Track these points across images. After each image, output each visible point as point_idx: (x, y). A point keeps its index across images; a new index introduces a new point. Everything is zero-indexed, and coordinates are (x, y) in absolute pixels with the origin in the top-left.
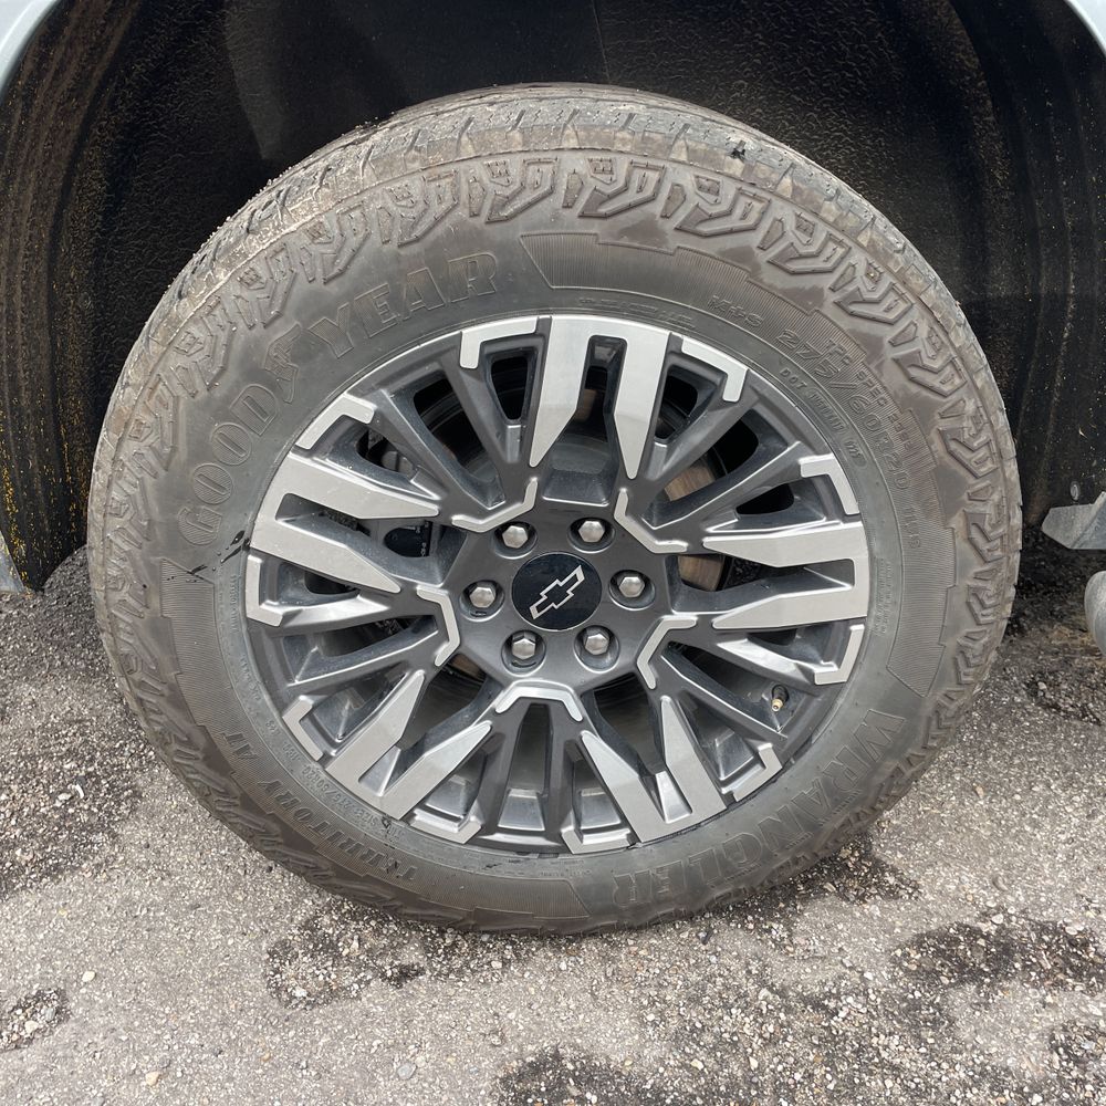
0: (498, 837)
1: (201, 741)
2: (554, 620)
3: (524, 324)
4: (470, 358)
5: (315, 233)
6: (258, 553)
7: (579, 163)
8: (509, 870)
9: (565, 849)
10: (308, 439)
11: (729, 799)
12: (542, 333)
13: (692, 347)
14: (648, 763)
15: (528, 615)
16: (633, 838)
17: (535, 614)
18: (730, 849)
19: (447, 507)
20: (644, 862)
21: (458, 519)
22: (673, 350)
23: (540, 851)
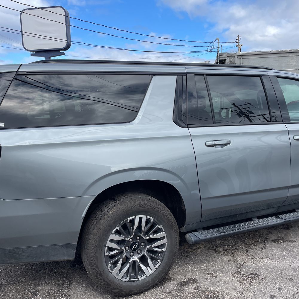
0: (131, 280)
1: (99, 272)
2: (135, 250)
3: (133, 217)
4: (128, 221)
5: (115, 212)
6: (107, 246)
7: (138, 202)
8: (133, 284)
9: (139, 280)
10: (113, 232)
11: (156, 268)
12: (135, 218)
13: (148, 217)
14: (147, 265)
15: (132, 250)
16: (146, 276)
17: (133, 249)
18: (157, 275)
19: (125, 238)
20: (148, 279)
21: (126, 239)
22: (147, 217)
23: (136, 281)
